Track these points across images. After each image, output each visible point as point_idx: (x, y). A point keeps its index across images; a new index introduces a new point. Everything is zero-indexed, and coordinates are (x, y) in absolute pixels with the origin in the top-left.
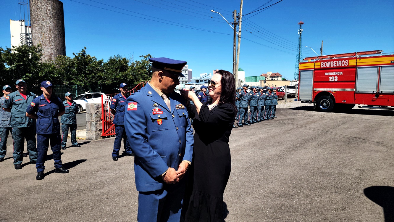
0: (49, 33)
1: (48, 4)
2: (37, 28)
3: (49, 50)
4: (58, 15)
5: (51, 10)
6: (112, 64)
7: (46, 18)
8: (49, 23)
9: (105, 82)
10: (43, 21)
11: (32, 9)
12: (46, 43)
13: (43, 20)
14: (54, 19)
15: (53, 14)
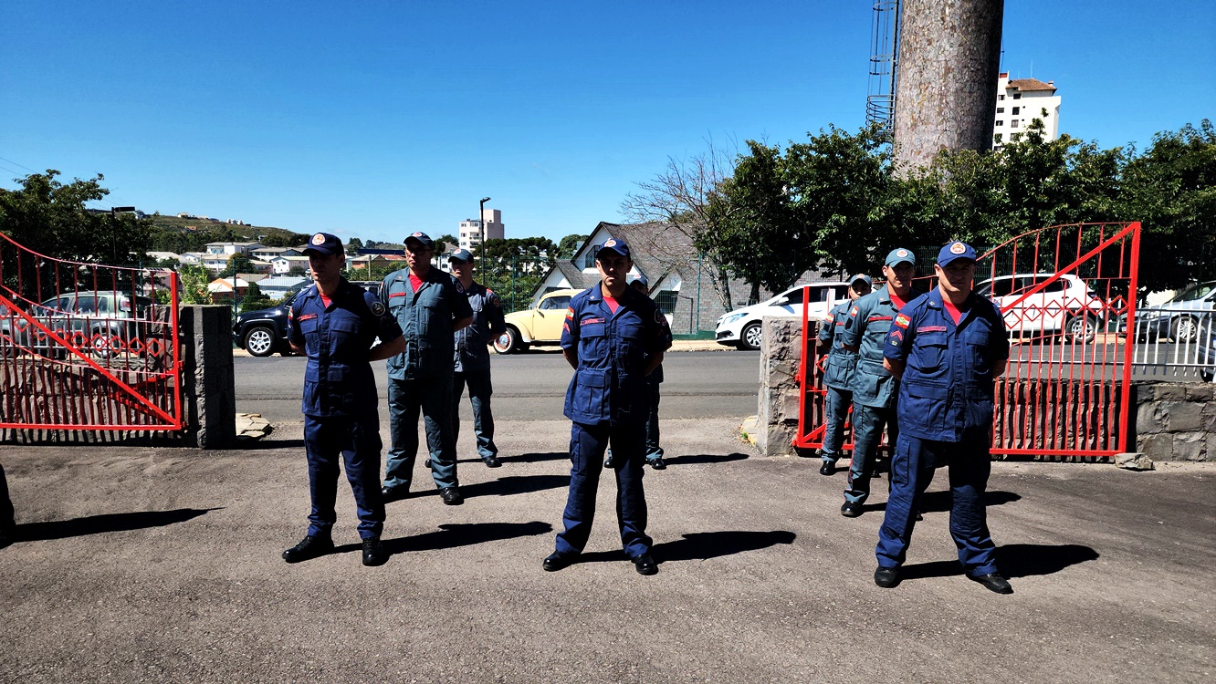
0: (942, 81)
2: (909, 73)
3: (934, 138)
4: (980, 16)
7: (940, 35)
8: (944, 50)
10: (928, 47)
12: (928, 116)
13: (930, 44)
14: (965, 33)
15: (961, 15)
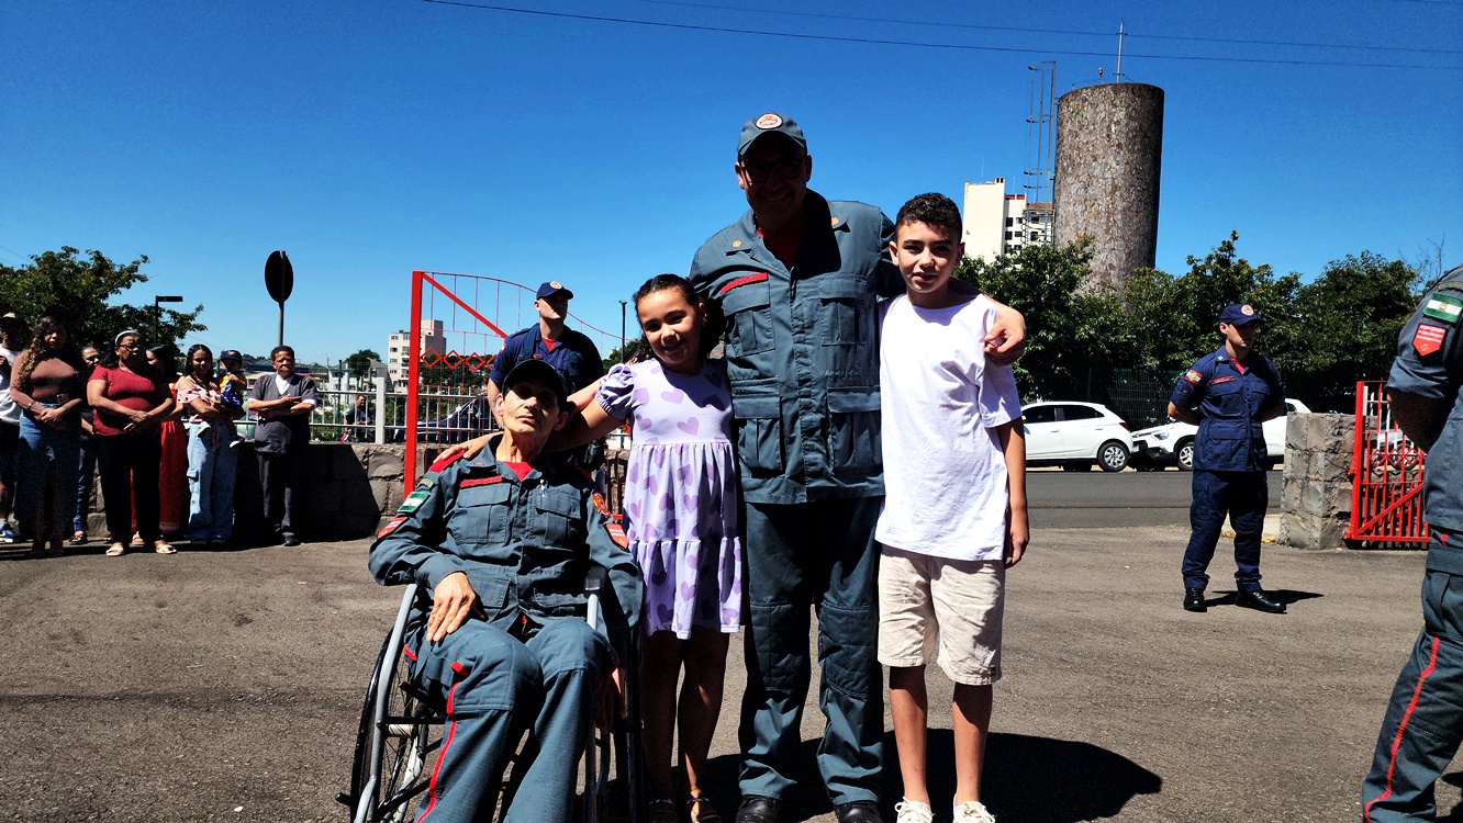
0: (1108, 198)
1: (1115, 106)
2: (1073, 187)
4: (1145, 136)
5: (1123, 123)
6: (1339, 288)
7: (1106, 152)
8: (1110, 167)
9: (1302, 359)
10: (1094, 164)
11: (1066, 132)
13: (1095, 160)
14: (1132, 152)
15: (1127, 134)
